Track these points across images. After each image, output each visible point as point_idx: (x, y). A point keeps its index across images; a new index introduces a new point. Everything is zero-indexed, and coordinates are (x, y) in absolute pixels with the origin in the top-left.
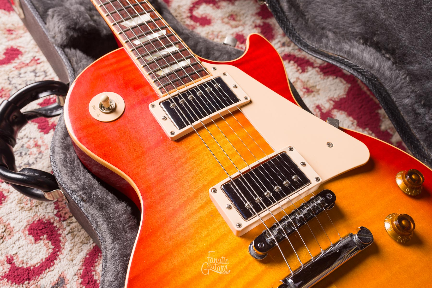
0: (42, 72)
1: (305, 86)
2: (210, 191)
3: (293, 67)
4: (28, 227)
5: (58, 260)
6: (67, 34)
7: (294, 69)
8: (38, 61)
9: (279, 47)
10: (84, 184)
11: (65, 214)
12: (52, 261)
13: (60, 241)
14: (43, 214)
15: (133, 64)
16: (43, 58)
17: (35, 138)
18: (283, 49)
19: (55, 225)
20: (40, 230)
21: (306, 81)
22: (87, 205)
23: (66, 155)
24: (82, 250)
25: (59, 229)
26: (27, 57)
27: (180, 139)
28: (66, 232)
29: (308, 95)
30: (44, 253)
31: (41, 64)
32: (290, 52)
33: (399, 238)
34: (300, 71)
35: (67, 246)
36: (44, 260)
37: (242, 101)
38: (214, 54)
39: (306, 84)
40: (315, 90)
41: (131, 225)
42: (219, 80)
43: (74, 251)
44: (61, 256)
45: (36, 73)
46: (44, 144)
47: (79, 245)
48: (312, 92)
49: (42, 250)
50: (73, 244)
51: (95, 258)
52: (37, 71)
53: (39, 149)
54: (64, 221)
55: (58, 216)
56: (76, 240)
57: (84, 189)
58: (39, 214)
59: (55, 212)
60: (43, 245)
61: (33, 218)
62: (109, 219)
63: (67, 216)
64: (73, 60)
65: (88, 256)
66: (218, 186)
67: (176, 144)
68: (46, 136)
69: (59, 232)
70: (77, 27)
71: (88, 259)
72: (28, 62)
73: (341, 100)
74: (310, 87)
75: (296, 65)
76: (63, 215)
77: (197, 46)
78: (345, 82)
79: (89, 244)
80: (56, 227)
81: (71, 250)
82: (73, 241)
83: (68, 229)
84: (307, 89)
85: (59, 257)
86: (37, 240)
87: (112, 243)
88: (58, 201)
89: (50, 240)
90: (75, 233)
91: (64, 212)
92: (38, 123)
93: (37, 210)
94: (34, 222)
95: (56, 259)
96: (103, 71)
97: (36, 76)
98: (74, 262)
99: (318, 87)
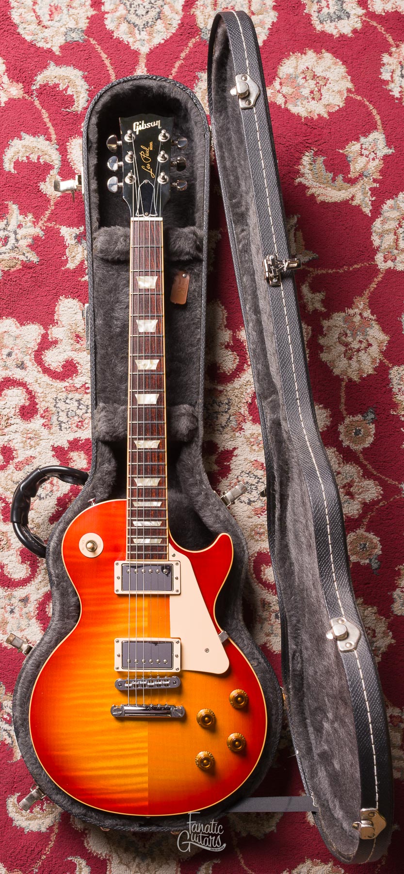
0: (85, 405)
6: (104, 436)
8: (86, 391)
16: (90, 389)
26: (80, 381)
27: (119, 597)
31: (88, 396)
37: (174, 591)
38: (205, 511)
42: (170, 567)
45: (80, 404)
70: (115, 435)
72: (78, 386)
77: (198, 496)
97: (78, 408)
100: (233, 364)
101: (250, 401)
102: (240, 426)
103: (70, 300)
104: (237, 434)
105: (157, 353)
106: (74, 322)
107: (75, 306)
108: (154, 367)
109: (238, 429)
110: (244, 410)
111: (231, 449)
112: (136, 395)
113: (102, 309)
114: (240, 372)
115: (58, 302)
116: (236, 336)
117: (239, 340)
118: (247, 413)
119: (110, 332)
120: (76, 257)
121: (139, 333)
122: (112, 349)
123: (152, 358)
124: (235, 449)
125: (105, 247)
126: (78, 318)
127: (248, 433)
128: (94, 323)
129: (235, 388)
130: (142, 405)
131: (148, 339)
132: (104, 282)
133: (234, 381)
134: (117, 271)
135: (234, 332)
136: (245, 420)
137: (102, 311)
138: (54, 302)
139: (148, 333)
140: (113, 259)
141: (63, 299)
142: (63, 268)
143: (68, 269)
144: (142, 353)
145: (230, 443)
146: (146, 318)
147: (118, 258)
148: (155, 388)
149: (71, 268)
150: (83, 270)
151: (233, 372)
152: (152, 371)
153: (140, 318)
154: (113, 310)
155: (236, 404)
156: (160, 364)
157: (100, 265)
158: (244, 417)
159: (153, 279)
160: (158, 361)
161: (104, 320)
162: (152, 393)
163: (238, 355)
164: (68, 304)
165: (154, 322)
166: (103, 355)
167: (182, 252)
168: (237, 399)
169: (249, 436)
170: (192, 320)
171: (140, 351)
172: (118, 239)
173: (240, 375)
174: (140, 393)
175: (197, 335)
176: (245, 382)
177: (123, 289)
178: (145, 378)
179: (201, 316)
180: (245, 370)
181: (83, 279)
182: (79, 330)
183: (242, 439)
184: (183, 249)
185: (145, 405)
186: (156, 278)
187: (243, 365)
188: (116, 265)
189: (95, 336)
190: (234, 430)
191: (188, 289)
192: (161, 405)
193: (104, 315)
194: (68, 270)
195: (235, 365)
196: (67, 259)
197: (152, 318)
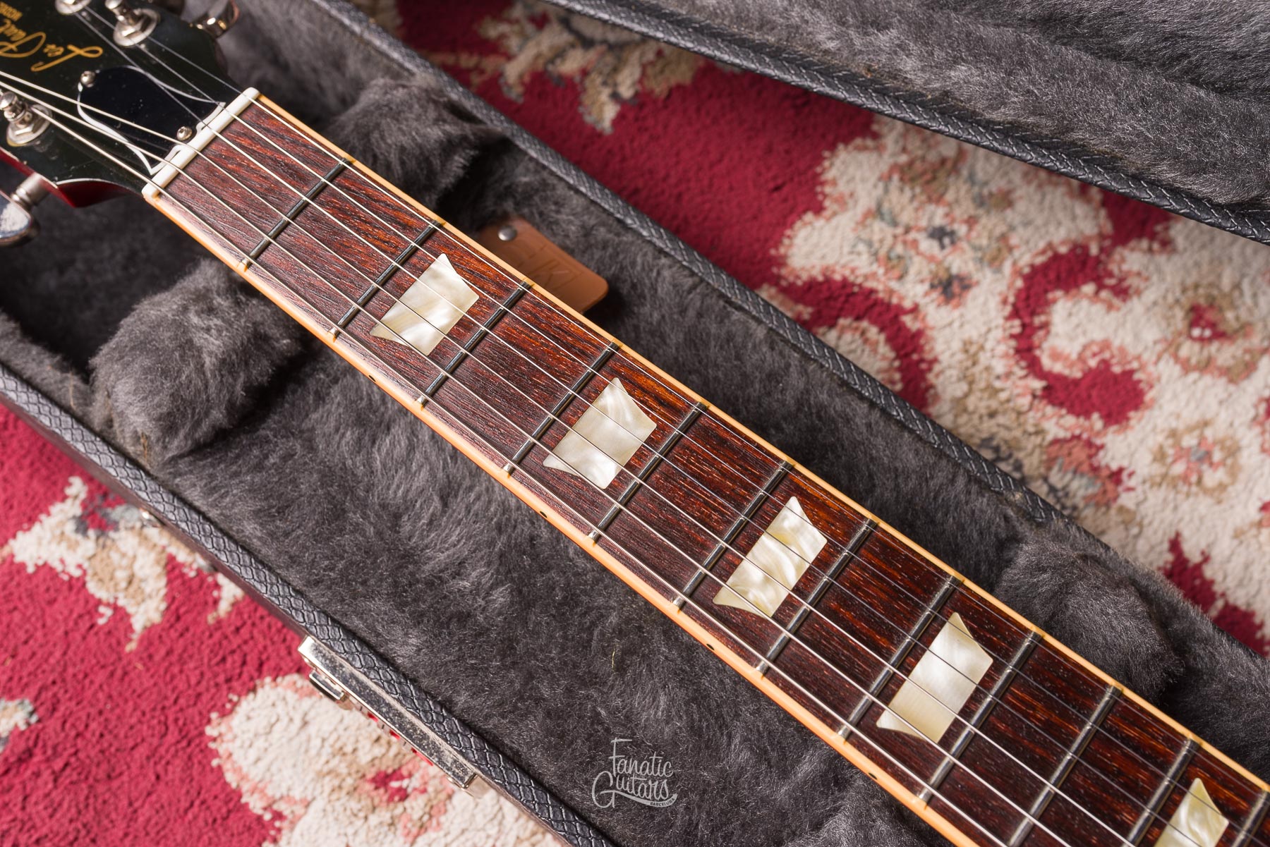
100: (875, 351)
101: (1038, 385)
102: (1105, 473)
103: (247, 705)
104: (1127, 500)
105: (759, 480)
106: (327, 750)
107: (280, 708)
108: (812, 541)
109: (1110, 486)
110: (1058, 424)
111: (1170, 557)
112: (886, 721)
113: (369, 596)
114: (918, 349)
115: (215, 754)
116: (792, 285)
117: (812, 285)
118: (1070, 420)
119: (482, 632)
120: (139, 573)
121: (613, 489)
122: (554, 681)
123: (764, 516)
124: (1175, 545)
125: (164, 399)
126: (327, 728)
127: (1143, 465)
128: (396, 669)
129: (959, 404)
130: (956, 728)
131: (667, 477)
132: (280, 511)
133: (931, 386)
134: (289, 433)
135: (775, 281)
136: (1089, 444)
137: (378, 605)
138: (205, 766)
139: (640, 455)
140: (231, 406)
141: (223, 728)
142: (131, 647)
143: (149, 630)
144: (705, 547)
145: (1142, 545)
146: (570, 412)
147: (248, 389)
148: (916, 610)
149: (156, 618)
150: (195, 585)
151: (900, 369)
152: (822, 561)
153: (551, 437)
154: (409, 557)
155: (1017, 433)
156: (817, 510)
157: (212, 477)
158: (1078, 437)
159: (436, 276)
160: (794, 502)
161: (418, 619)
162: (927, 637)
163: (858, 318)
164: (252, 726)
165: (615, 397)
166: (549, 733)
167: (427, 159)
168: (1001, 419)
169: (1157, 469)
170: (683, 311)
171: (697, 547)
172: (180, 327)
173: (928, 356)
174: (887, 694)
175: (748, 335)
176: (960, 356)
177: (368, 463)
178: (832, 614)
179: (693, 274)
180: (919, 334)
181: (224, 607)
182: (364, 758)
183: (1156, 498)
184: (420, 147)
185: (966, 712)
186: (442, 264)
187: (902, 328)
188: (263, 419)
189: (447, 705)
190: (1104, 501)
191: (565, 248)
192: (1015, 645)
193: (401, 606)
194: (152, 636)
195: (885, 350)
196: (116, 608)
197: (591, 390)
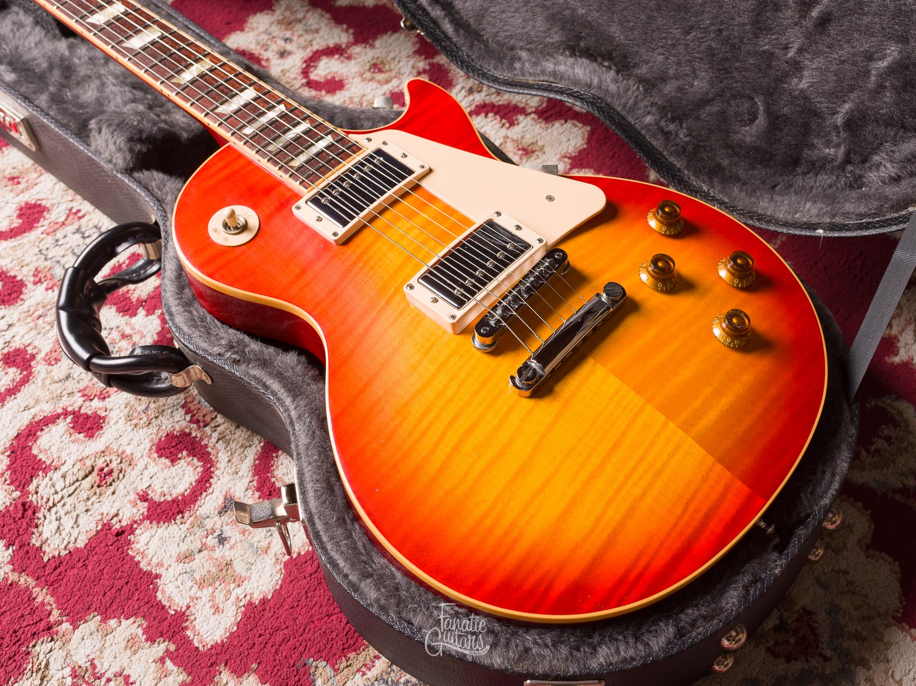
0: (92, 228)
1: (520, 147)
2: (406, 290)
3: (494, 122)
4: (154, 448)
5: (215, 479)
7: (496, 124)
8: (80, 214)
9: (465, 97)
10: (230, 341)
11: (204, 416)
12: (207, 481)
13: (209, 454)
14: (170, 426)
15: (250, 163)
16: (86, 207)
17: (118, 327)
18: (471, 98)
19: (194, 435)
20: (174, 447)
21: (519, 138)
22: (243, 367)
23: (190, 312)
24: (246, 457)
25: (202, 439)
26: (60, 213)
27: (347, 241)
28: (214, 440)
29: (528, 159)
30: (191, 474)
31: (87, 218)
32: (484, 100)
33: (660, 285)
34: (507, 125)
35: (222, 457)
36: (194, 484)
37: (418, 171)
39: (521, 143)
40: (538, 149)
41: (313, 376)
42: (379, 152)
43: (235, 460)
44: (217, 472)
46: (136, 331)
47: (239, 452)
48: (533, 152)
49: (187, 472)
50: (230, 453)
51: (270, 461)
52: (83, 230)
53: (130, 341)
54: (205, 426)
55: (194, 423)
56: (233, 445)
57: (232, 347)
58: (164, 427)
59: (188, 418)
60: (186, 464)
61: (157, 434)
62: (279, 376)
63: (208, 418)
64: (152, 186)
65: (257, 462)
66: (413, 281)
67: (345, 248)
68: (134, 320)
69: (203, 443)
71: (259, 464)
72: (62, 219)
73: (580, 152)
74: (529, 146)
75: (498, 117)
76: (201, 418)
78: (581, 125)
79: (253, 447)
80: (196, 437)
81: (229, 461)
82: (228, 448)
83: (215, 435)
84: (523, 149)
85: (215, 473)
86: (174, 460)
87: (293, 401)
88: (186, 402)
89: (195, 456)
90: (227, 437)
91: (201, 414)
92: (115, 304)
93: (159, 422)
94: (160, 439)
95: (211, 477)
96: (211, 182)
97: (84, 238)
98: (240, 474)
99: (540, 143)
171: (86, 9)
